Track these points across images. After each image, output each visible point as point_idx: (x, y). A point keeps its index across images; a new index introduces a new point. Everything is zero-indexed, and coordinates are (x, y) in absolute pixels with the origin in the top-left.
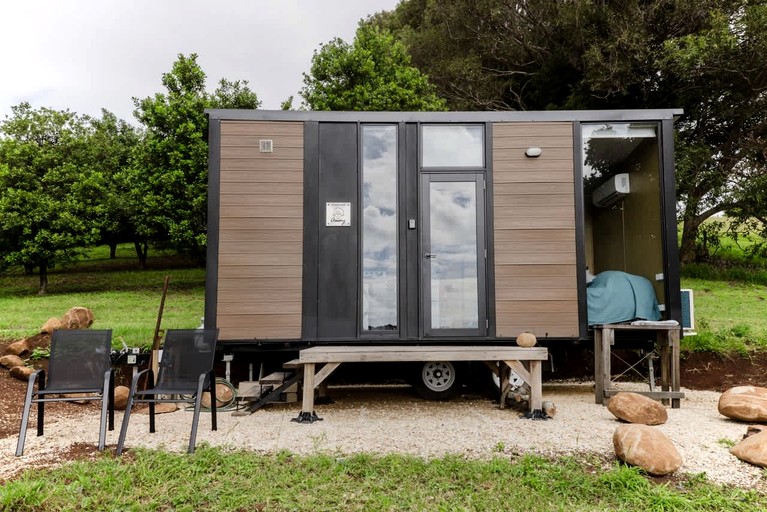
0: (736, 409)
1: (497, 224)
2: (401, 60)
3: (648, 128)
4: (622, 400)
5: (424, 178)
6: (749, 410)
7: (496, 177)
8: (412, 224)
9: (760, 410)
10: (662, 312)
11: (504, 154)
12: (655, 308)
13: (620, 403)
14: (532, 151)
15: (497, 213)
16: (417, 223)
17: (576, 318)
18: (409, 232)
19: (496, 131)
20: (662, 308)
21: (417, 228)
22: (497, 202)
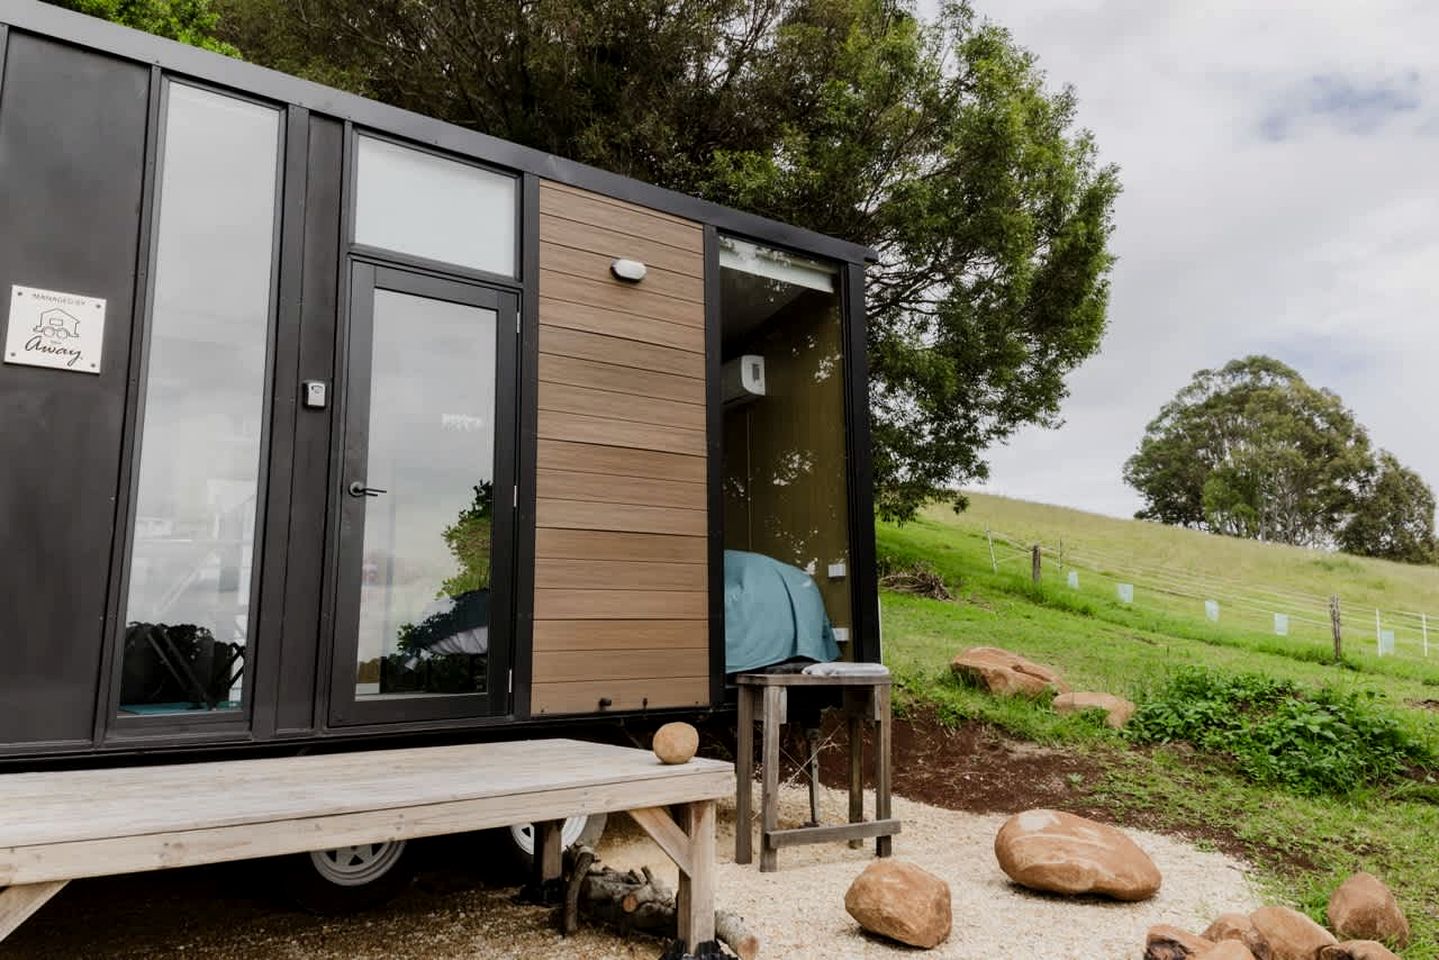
0: (1052, 870)
1: (545, 425)
2: (193, 16)
3: (824, 274)
4: (891, 888)
5: (360, 272)
6: (1077, 873)
7: (545, 311)
8: (317, 395)
9: (1097, 872)
10: (841, 644)
11: (563, 259)
12: (826, 636)
13: (889, 897)
14: (628, 267)
16: (331, 395)
17: (704, 661)
18: (304, 418)
19: (546, 200)
20: (842, 634)
21: (330, 411)
22: (546, 371)
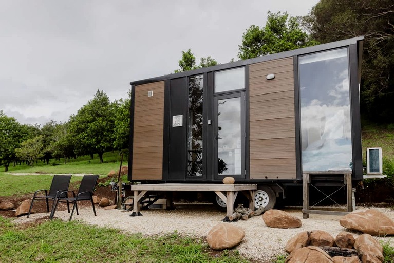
1: (251, 118)
5: (215, 98)
7: (251, 93)
8: (209, 123)
11: (255, 80)
14: (270, 76)
15: (251, 112)
16: (212, 121)
17: (295, 168)
18: (208, 127)
19: (251, 69)
21: (212, 124)
22: (251, 106)
